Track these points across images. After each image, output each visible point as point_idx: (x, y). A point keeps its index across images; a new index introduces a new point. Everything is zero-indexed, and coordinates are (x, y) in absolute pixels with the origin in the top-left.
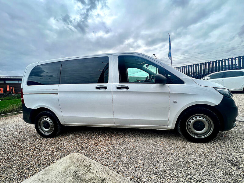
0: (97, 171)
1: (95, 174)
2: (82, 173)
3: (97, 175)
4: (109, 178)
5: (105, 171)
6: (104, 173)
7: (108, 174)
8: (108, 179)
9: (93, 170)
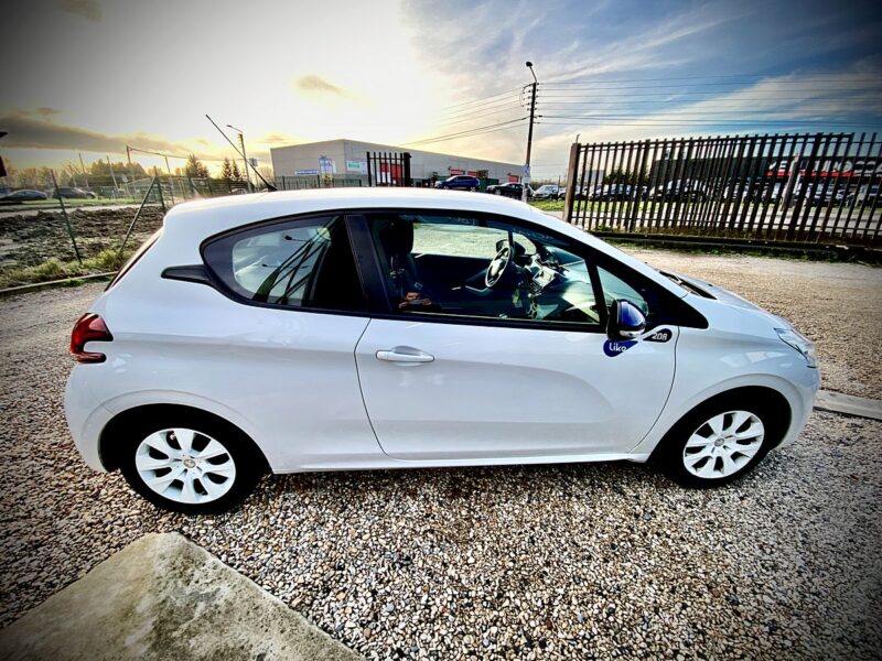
0: (240, 620)
1: (231, 633)
2: (185, 626)
3: (240, 638)
4: (283, 649)
5: (271, 617)
6: (265, 627)
7: (282, 632)
8: (276, 652)
9: (227, 612)
